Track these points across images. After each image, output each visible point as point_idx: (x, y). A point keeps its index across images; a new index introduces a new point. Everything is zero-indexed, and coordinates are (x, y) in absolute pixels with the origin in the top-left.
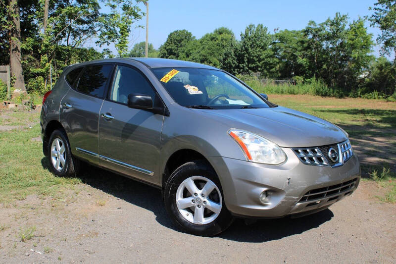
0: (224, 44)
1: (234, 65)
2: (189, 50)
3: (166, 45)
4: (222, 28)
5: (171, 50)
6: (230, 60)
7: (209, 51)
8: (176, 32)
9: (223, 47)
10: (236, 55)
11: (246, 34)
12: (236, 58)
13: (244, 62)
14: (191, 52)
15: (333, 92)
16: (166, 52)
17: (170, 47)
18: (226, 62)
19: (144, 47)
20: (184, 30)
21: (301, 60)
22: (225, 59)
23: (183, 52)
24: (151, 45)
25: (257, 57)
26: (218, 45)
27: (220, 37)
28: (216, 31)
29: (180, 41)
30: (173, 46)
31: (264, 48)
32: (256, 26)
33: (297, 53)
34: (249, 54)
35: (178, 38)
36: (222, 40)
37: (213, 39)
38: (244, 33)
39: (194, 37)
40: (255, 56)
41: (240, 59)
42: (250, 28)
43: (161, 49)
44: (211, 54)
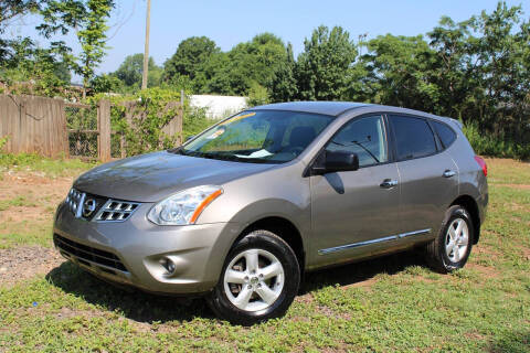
0: (270, 59)
1: (291, 93)
2: (212, 68)
3: (174, 58)
4: (266, 34)
5: (183, 67)
6: (285, 83)
7: (246, 70)
8: (191, 40)
9: (268, 64)
10: (295, 76)
11: (314, 42)
12: (296, 81)
13: (309, 88)
14: (215, 70)
15: (505, 149)
16: (174, 69)
17: (180, 62)
18: (279, 86)
19: (141, 63)
20: (204, 37)
21: (426, 87)
22: (275, 83)
23: (202, 70)
24: (151, 60)
25: (332, 81)
26: (259, 60)
27: (262, 48)
28: (256, 39)
29: (197, 54)
30: (185, 61)
31: (343, 65)
32: (330, 30)
33: (418, 75)
34: (318, 75)
35: (195, 49)
36: (267, 53)
37: (251, 50)
38: (309, 39)
39: (219, 49)
40: (329, 79)
41: (303, 82)
42: (320, 32)
43: (166, 64)
44: (248, 75)
